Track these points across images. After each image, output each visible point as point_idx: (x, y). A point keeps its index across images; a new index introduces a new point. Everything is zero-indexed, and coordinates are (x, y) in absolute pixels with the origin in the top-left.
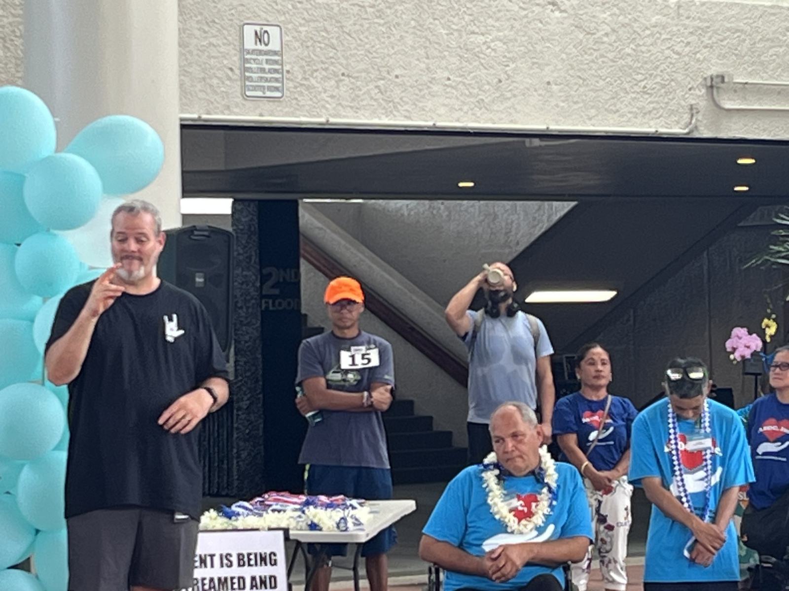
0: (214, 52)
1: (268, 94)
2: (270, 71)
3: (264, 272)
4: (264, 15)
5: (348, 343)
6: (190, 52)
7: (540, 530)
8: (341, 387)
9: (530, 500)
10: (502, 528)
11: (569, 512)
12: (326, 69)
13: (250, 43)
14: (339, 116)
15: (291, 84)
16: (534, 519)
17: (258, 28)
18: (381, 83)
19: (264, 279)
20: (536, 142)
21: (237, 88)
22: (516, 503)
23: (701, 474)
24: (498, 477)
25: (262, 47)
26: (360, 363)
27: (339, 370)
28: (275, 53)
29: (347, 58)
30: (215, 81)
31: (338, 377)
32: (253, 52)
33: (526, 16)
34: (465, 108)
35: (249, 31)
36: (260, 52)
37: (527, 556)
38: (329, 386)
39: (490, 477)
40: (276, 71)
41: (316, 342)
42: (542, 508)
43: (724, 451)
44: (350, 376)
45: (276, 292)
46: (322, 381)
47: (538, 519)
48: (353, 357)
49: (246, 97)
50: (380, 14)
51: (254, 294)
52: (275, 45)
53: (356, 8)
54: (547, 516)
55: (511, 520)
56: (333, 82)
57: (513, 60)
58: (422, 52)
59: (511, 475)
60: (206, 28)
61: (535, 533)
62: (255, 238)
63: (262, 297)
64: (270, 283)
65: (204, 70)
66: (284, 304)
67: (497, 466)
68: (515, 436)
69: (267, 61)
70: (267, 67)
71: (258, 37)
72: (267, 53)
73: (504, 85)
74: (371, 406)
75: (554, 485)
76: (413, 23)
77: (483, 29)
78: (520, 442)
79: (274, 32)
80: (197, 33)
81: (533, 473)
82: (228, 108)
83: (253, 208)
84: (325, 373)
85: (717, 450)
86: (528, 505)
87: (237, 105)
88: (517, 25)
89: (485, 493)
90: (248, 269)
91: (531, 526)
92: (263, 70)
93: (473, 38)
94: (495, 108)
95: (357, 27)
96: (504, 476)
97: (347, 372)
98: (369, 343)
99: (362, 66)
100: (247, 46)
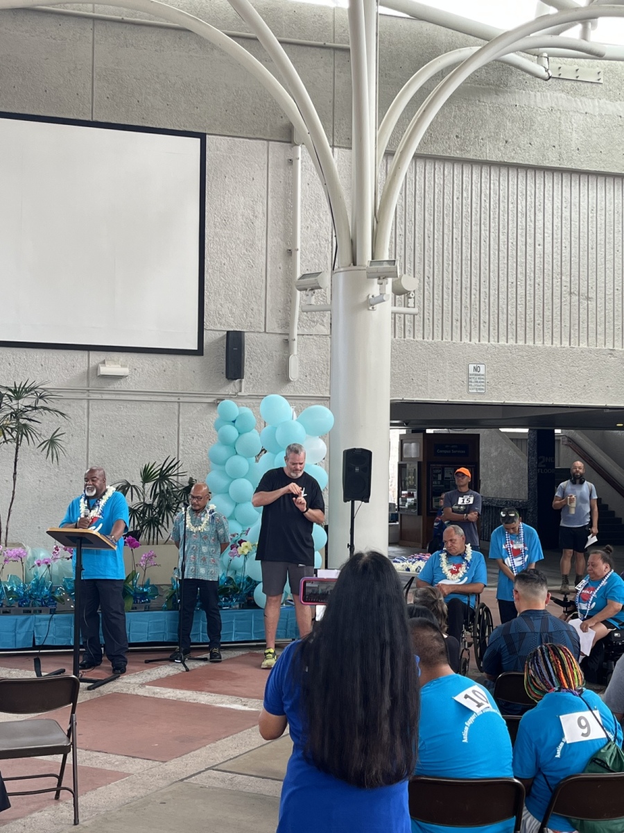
0: (455, 374)
1: (479, 391)
2: (480, 382)
3: (540, 457)
4: (478, 360)
5: (462, 494)
6: (445, 375)
7: (462, 579)
8: (458, 512)
9: (459, 566)
10: (445, 577)
11: (476, 572)
12: (505, 381)
13: (471, 371)
14: (509, 400)
15: (489, 387)
16: (458, 574)
17: (475, 365)
18: (530, 387)
19: (539, 461)
20: (608, 411)
21: (465, 388)
22: (453, 567)
23: (520, 558)
24: (447, 556)
25: (477, 373)
26: (466, 502)
27: (457, 505)
28: (483, 375)
29: (514, 377)
30: (456, 386)
31: (457, 507)
32: (472, 375)
33: (598, 359)
34: (568, 397)
35: (471, 367)
36: (476, 375)
37: (451, 590)
38: (453, 511)
39: (443, 556)
40: (483, 382)
41: (450, 494)
42: (463, 570)
43: (529, 548)
44: (462, 507)
45: (544, 466)
46: (451, 509)
47: (460, 575)
48: (463, 500)
49: (469, 393)
50: (530, 359)
51: (536, 466)
52: (482, 372)
53: (519, 357)
54: (465, 573)
55: (449, 574)
56: (508, 387)
57: (591, 377)
58: (549, 374)
59: (451, 555)
60: (453, 365)
61: (459, 580)
62: (536, 444)
63: (538, 468)
64: (542, 462)
65: (451, 382)
66: (548, 471)
67: (446, 551)
68: (451, 540)
69: (479, 378)
70: (479, 381)
71: (475, 369)
72: (478, 375)
73: (587, 387)
74: (467, 520)
75: (469, 561)
76: (545, 363)
77: (577, 365)
78: (454, 543)
79: (482, 367)
80: (448, 367)
81: (460, 555)
82: (461, 397)
83: (535, 433)
84: (452, 506)
85: (526, 548)
86: (458, 568)
87: (465, 396)
88: (593, 363)
89: (440, 562)
90: (533, 456)
91: (457, 577)
92: (477, 382)
93: (573, 368)
94: (582, 397)
95: (520, 365)
96: (449, 555)
97: (461, 505)
98: (471, 494)
99: (521, 380)
100: (470, 372)
